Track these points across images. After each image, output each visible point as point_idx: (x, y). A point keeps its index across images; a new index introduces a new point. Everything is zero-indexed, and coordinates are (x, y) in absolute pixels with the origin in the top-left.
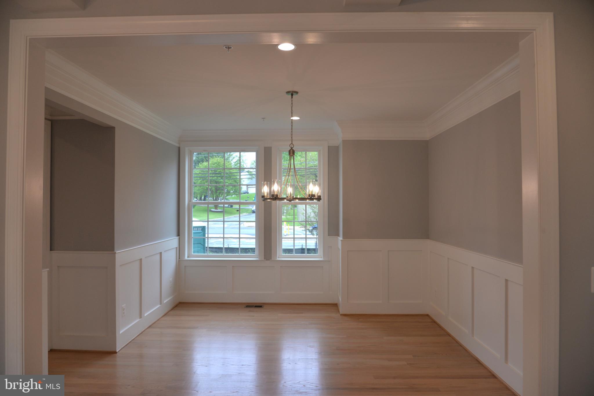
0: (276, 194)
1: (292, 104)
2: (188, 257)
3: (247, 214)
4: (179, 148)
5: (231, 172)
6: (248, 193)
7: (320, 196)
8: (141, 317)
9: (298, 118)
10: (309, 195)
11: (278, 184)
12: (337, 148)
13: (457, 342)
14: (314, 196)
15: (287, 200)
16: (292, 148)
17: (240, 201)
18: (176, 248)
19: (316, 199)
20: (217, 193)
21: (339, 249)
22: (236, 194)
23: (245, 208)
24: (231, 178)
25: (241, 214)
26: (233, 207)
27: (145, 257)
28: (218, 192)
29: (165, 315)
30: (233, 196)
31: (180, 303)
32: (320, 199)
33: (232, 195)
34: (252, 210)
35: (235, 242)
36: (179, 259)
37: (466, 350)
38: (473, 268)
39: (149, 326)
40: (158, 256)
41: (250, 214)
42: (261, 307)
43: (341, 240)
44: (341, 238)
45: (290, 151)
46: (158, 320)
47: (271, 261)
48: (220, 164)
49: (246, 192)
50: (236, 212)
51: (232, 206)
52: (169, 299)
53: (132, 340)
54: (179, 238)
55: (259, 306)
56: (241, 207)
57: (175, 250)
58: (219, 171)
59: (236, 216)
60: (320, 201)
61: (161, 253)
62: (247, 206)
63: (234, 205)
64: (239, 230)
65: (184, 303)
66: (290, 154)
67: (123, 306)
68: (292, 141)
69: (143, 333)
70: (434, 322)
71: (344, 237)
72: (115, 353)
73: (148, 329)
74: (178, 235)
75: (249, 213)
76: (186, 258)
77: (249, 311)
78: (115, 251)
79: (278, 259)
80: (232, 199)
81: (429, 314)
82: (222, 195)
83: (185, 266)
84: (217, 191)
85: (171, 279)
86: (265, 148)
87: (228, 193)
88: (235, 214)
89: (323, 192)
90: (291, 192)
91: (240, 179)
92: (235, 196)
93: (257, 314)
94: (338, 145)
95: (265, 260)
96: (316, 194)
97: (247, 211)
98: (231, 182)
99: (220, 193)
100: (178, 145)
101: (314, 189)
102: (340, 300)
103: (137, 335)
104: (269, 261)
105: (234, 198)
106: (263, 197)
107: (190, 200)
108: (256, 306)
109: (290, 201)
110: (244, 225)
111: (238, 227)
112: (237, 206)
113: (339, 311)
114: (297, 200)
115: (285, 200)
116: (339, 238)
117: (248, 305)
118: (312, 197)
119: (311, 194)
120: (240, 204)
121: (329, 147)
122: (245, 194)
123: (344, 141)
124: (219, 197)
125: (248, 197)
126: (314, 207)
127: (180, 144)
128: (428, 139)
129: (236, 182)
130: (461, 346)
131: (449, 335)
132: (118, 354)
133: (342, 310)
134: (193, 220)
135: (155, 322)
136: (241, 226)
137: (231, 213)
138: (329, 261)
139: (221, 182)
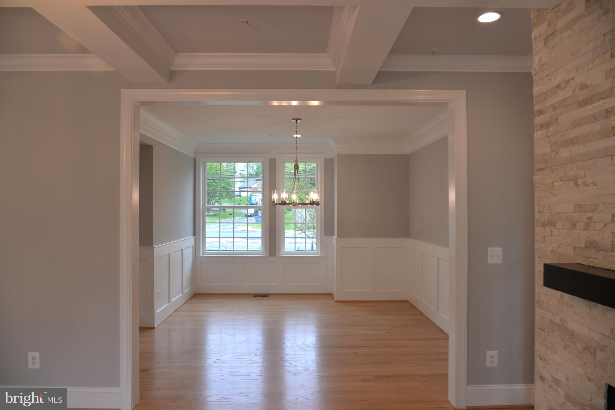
0: (284, 200)
1: (297, 128)
2: (202, 254)
3: (240, 218)
4: (195, 159)
5: (223, 175)
6: (240, 196)
7: (319, 202)
8: (169, 302)
9: (300, 136)
10: (311, 201)
11: (286, 192)
12: (332, 160)
13: (428, 319)
14: (314, 202)
15: (292, 205)
16: (296, 164)
17: (234, 205)
18: (193, 246)
19: (315, 204)
20: (209, 196)
21: (334, 246)
22: (229, 198)
23: (238, 211)
24: (224, 181)
25: (235, 218)
26: (226, 211)
27: (172, 253)
28: (211, 195)
29: (185, 303)
30: (226, 199)
31: (196, 294)
32: (319, 204)
33: (224, 199)
34: (246, 214)
35: (230, 246)
36: (195, 255)
37: (433, 323)
38: (438, 258)
39: (175, 310)
40: (180, 252)
41: (244, 218)
42: (267, 296)
43: (336, 239)
44: (335, 237)
45: (295, 166)
46: (181, 306)
47: (275, 257)
48: (212, 166)
49: (239, 195)
50: (229, 215)
51: (224, 210)
52: (188, 289)
53: (164, 320)
54: (195, 237)
55: (265, 296)
56: (235, 211)
57: (192, 247)
58: (211, 174)
59: (229, 220)
60: (319, 205)
61: (182, 250)
62: (240, 210)
63: (226, 209)
64: (233, 234)
65: (199, 294)
66: (295, 168)
67: (158, 291)
68: (297, 158)
69: (172, 315)
70: (413, 306)
71: (338, 236)
72: (154, 328)
73: (174, 313)
74: (194, 235)
75: (242, 217)
76: (201, 255)
77: (257, 299)
78: (153, 246)
79: (281, 256)
80: (225, 203)
81: (409, 301)
82: (214, 198)
83: (200, 262)
84: (209, 194)
85: (189, 273)
86: (270, 159)
87: (221, 196)
88: (228, 218)
89: (321, 199)
90: (296, 199)
91: (234, 182)
92: (228, 199)
93: (264, 301)
94: (333, 157)
95: (270, 256)
96: (316, 200)
97: (240, 214)
98: (223, 185)
99: (212, 196)
100: (193, 156)
101: (314, 196)
102: (335, 289)
103: (167, 317)
104: (273, 257)
105: (226, 202)
106: (274, 202)
107: (204, 205)
108: (262, 296)
109: (294, 206)
110: (237, 229)
111: (232, 230)
112: (231, 210)
113: (333, 299)
114: (300, 205)
115: (291, 205)
116: (334, 237)
117: (255, 295)
118: (312, 203)
119: (312, 200)
120: (234, 207)
121: (325, 159)
122: (237, 197)
123: (338, 155)
124: (211, 200)
125: (241, 201)
126: (310, 211)
127: (195, 156)
128: (409, 154)
129: (228, 185)
130: (430, 321)
131: (423, 314)
132: (156, 329)
133: (336, 299)
134: (206, 222)
135: (179, 308)
136: (235, 230)
137: (224, 217)
138: (325, 257)
139: (213, 185)
